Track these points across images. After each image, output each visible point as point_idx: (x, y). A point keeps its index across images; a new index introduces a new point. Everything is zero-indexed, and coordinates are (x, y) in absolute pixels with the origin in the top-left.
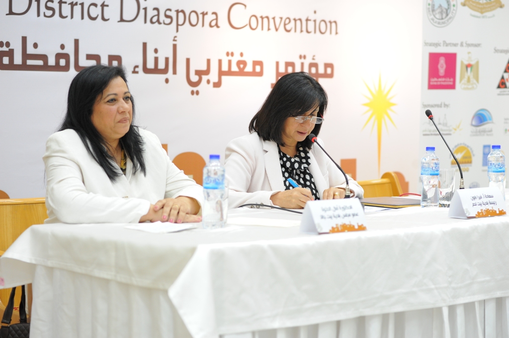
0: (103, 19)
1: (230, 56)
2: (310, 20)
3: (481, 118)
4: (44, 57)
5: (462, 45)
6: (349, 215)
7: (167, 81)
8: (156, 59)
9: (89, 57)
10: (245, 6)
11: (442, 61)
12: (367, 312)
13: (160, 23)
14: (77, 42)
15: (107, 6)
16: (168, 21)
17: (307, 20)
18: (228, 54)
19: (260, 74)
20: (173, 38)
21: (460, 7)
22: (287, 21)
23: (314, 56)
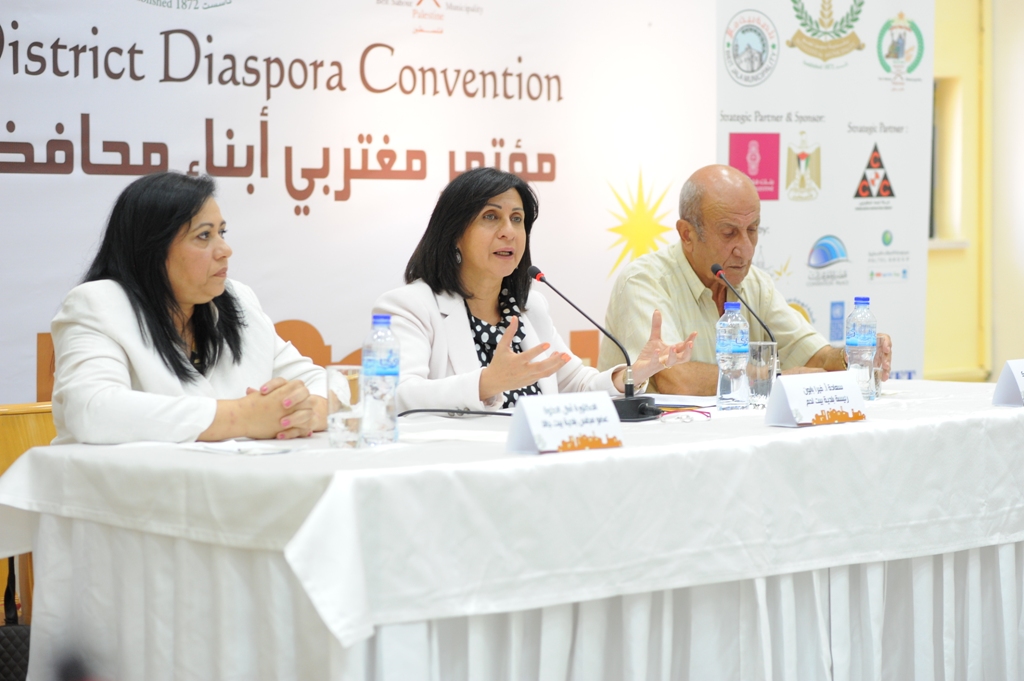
0: (134, 76)
1: (365, 142)
2: (511, 75)
3: (826, 253)
4: (26, 148)
5: (789, 118)
6: (592, 421)
7: (250, 189)
8: (231, 149)
9: (109, 146)
10: (392, 49)
11: (754, 148)
12: (628, 588)
13: (236, 83)
14: (85, 118)
15: (141, 52)
16: (251, 78)
17: (506, 74)
18: (361, 139)
19: (421, 175)
20: (260, 111)
21: (784, 48)
22: (469, 76)
23: (519, 141)
